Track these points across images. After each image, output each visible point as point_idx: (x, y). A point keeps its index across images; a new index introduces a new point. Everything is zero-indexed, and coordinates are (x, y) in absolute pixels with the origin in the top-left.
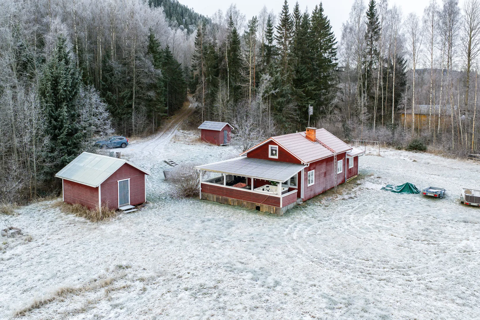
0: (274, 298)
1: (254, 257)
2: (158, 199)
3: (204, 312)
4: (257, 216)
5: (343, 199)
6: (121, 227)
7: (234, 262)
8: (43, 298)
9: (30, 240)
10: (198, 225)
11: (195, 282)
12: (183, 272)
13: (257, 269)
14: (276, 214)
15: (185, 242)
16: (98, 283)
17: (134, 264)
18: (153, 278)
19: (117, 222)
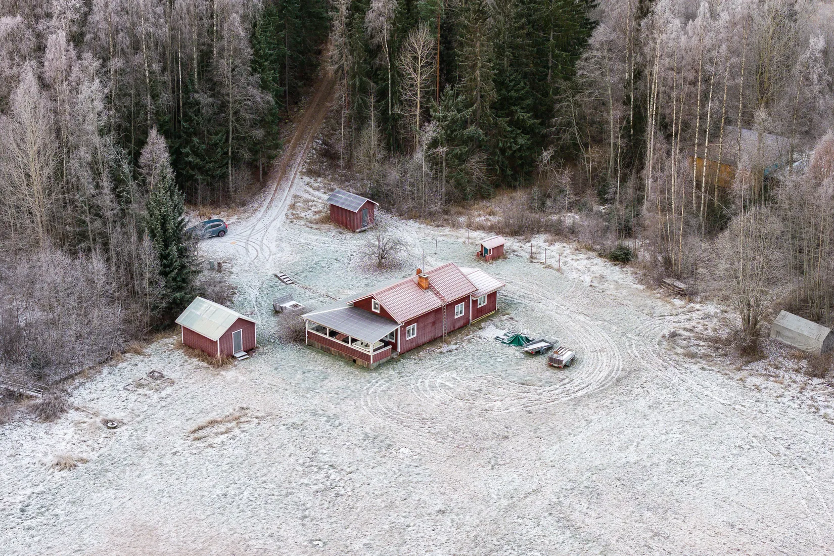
0: (335, 433)
1: (333, 407)
2: (267, 342)
3: (292, 437)
4: (351, 369)
5: (441, 353)
6: (239, 375)
7: (318, 409)
8: (201, 424)
9: (173, 383)
10: (299, 376)
11: (290, 421)
12: (283, 414)
13: (331, 415)
14: (367, 368)
15: (287, 392)
16: (230, 418)
17: (252, 407)
18: (264, 417)
19: (234, 368)
